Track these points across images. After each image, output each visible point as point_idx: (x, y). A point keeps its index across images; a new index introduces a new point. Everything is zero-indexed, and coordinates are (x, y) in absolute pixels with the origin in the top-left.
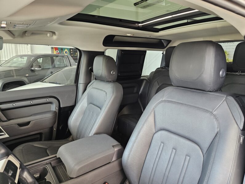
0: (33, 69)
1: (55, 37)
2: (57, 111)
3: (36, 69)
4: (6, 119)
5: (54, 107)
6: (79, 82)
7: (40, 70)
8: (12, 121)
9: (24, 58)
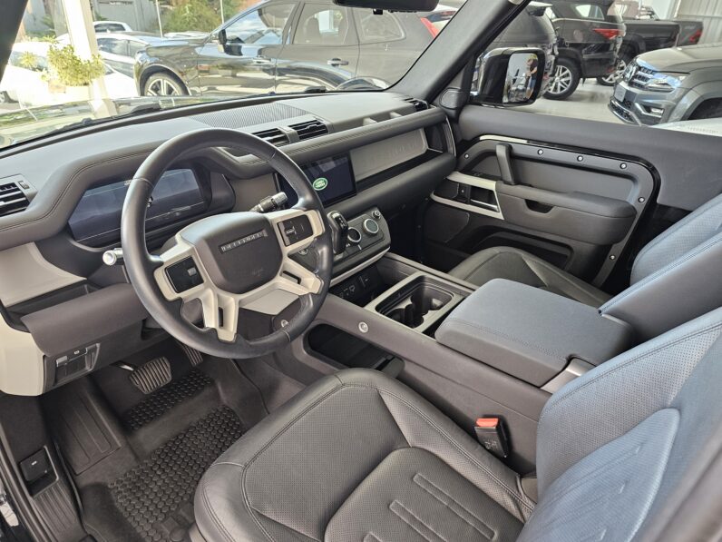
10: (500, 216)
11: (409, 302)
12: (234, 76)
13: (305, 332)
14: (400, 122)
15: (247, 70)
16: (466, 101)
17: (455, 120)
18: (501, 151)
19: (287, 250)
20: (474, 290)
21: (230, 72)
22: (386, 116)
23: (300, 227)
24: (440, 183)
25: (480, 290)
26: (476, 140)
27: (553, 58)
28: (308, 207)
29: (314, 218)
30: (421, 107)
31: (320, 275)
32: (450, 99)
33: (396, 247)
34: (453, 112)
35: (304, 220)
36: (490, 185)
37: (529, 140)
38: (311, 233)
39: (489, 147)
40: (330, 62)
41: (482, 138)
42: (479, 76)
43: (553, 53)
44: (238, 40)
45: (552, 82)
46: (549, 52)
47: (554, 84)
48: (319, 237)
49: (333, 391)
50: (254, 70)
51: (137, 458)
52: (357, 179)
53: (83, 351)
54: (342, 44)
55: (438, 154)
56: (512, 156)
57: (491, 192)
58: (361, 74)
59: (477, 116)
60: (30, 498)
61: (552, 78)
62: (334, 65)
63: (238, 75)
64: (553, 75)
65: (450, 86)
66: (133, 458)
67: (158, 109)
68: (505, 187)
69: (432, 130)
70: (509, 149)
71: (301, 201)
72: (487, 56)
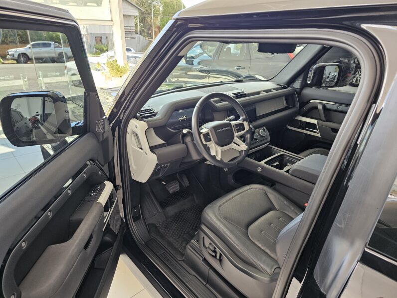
4: (324, 119)
8: (328, 123)
10: (319, 135)
11: (278, 163)
12: (186, 74)
13: (234, 172)
14: (275, 93)
15: (192, 71)
16: (304, 85)
17: (299, 94)
18: (320, 107)
19: (236, 135)
20: (302, 158)
21: (184, 72)
22: (269, 91)
23: (241, 127)
24: (291, 120)
25: (305, 159)
26: (308, 102)
27: (355, 65)
28: (244, 120)
29: (246, 124)
30: (284, 88)
31: (247, 144)
32: (297, 85)
33: (272, 143)
34: (298, 90)
35: (242, 125)
36: (315, 121)
37: (336, 103)
38: (244, 130)
39: (315, 105)
40: (236, 68)
41: (311, 101)
42: (311, 74)
43: (354, 62)
44: (193, 57)
45: (354, 77)
46: (352, 62)
47: (356, 79)
48: (247, 131)
49: (248, 190)
50: (194, 71)
51: (166, 218)
52: (257, 115)
53: (164, 166)
54: (243, 59)
55: (291, 108)
57: (315, 124)
58: (250, 73)
59: (309, 92)
60: (133, 223)
61: (354, 75)
62: (238, 69)
63: (188, 73)
64: (355, 74)
65: (298, 79)
66: (165, 217)
67: (182, 87)
68: (321, 122)
69: (289, 97)
70: (324, 106)
71: (241, 118)
72: (315, 67)
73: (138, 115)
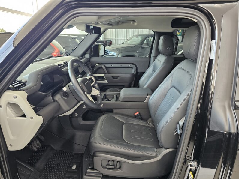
0: (142, 46)
1: (136, 24)
2: (135, 74)
3: (145, 46)
4: (107, 73)
5: (133, 71)
6: (151, 56)
7: (147, 47)
8: (110, 74)
9: (138, 38)
10: (107, 82)
16: (91, 56)
17: (89, 61)
18: (103, 67)
28: (91, 76)
29: (93, 78)
31: (98, 90)
32: (87, 56)
34: (89, 59)
35: (91, 79)
36: (103, 75)
38: (93, 81)
41: (96, 65)
48: (95, 82)
56: (106, 68)
57: (103, 77)
65: (87, 53)
68: (106, 75)
70: (105, 66)
72: (93, 46)
73: (11, 86)
